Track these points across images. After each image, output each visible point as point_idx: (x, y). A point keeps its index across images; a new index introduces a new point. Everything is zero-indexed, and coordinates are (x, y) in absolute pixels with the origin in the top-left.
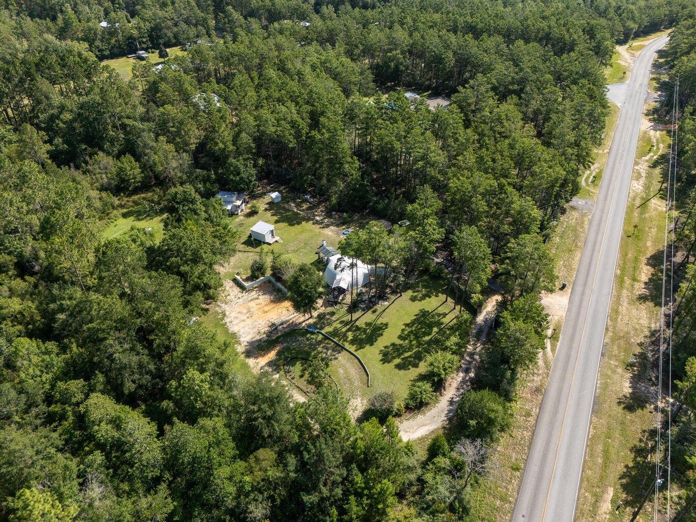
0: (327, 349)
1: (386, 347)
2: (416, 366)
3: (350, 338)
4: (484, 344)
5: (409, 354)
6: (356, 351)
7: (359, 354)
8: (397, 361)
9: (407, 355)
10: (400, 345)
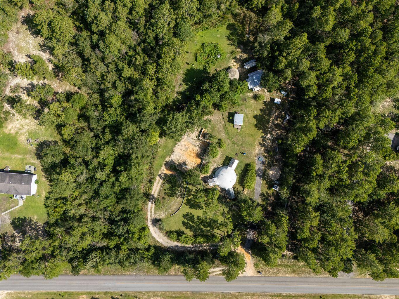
0: (181, 192)
1: (191, 214)
2: (187, 228)
3: (189, 198)
4: (209, 249)
5: (192, 224)
6: (184, 203)
7: (183, 205)
8: (186, 221)
9: (190, 223)
10: (194, 219)
